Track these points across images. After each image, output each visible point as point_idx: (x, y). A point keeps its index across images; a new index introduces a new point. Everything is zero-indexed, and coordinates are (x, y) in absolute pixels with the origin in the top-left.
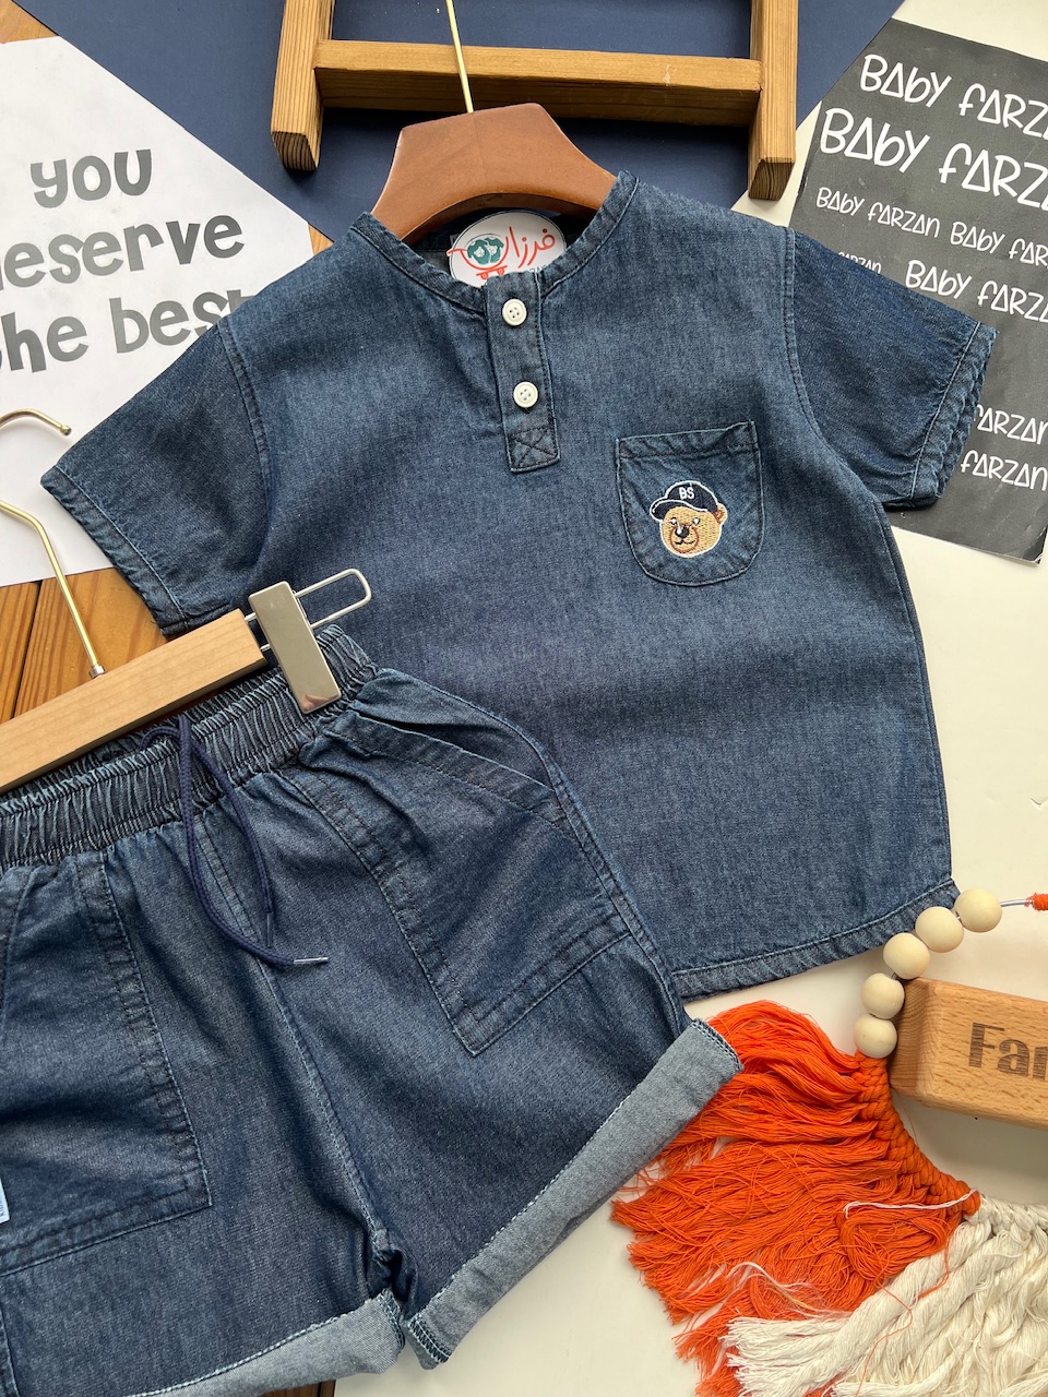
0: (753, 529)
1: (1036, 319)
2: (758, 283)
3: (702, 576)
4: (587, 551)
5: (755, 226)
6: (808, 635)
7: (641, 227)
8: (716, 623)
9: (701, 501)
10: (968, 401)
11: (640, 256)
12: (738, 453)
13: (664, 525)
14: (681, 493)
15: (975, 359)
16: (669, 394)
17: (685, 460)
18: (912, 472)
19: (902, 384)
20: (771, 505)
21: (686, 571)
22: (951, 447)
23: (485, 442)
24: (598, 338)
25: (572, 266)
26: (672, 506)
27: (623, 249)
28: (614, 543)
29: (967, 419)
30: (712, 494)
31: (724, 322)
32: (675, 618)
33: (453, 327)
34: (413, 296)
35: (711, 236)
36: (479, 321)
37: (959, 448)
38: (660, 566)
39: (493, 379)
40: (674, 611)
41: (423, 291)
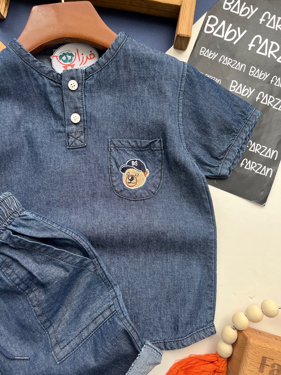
0: (158, 180)
1: (277, 109)
2: (170, 84)
3: (136, 196)
4: (93, 182)
5: (172, 60)
6: (173, 225)
7: (126, 55)
8: (139, 216)
9: (140, 167)
10: (246, 139)
11: (125, 67)
12: (156, 150)
13: (125, 175)
14: (132, 163)
15: (251, 123)
16: (131, 124)
17: (136, 150)
18: (220, 165)
19: (221, 130)
20: (166, 172)
21: (131, 194)
22: (237, 156)
23: (59, 135)
24: (106, 98)
25: (98, 68)
26: (128, 168)
27: (118, 64)
28: (104, 180)
29: (244, 146)
30: (144, 164)
31: (155, 98)
32: (123, 212)
33: (49, 89)
34: (33, 75)
35: (154, 62)
36: (60, 87)
37: (240, 157)
38: (121, 191)
39: (63, 110)
40: (124, 210)
41: (37, 73)
